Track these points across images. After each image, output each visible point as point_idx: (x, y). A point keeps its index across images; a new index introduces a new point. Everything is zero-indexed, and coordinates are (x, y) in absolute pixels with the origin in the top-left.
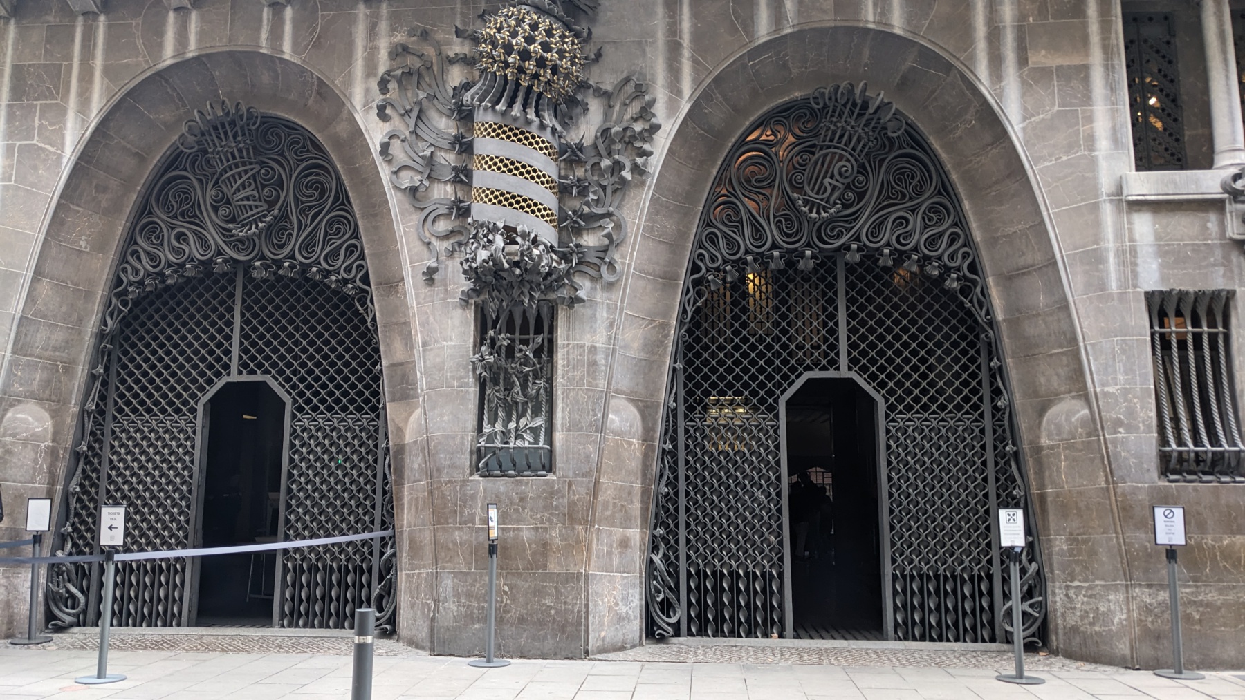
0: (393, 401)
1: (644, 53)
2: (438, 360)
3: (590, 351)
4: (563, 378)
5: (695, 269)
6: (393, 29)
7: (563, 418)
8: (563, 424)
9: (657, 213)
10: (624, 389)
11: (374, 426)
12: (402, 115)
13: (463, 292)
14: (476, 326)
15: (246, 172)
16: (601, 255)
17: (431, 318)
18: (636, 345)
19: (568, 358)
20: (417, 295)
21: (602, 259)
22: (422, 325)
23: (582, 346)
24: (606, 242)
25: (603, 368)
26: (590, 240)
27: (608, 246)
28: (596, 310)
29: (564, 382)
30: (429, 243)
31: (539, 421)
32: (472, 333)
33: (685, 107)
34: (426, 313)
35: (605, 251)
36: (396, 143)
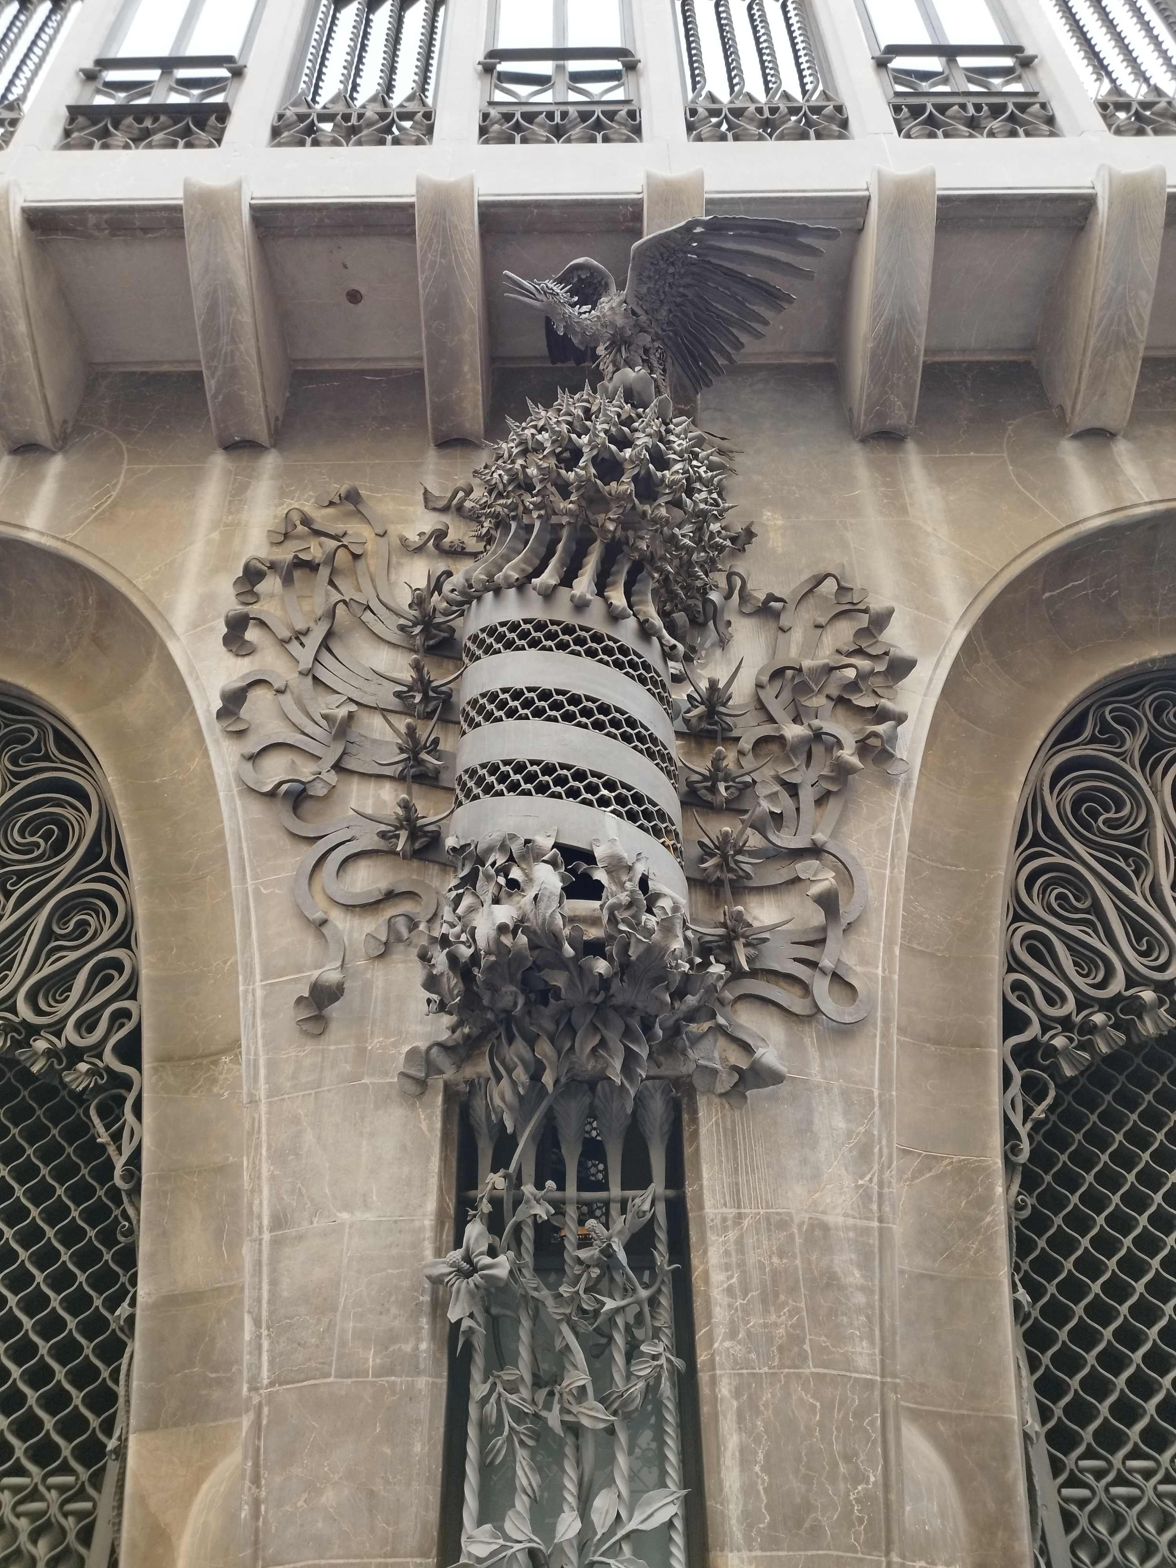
0: (151, 1425)
1: (841, 540)
2: (319, 1273)
3: (810, 1241)
4: (732, 1334)
5: (1014, 1020)
6: (283, 493)
7: (748, 1490)
8: (749, 1518)
11: (80, 1515)
12: (284, 642)
13: (413, 1053)
14: (445, 1159)
16: (807, 953)
17: (309, 1137)
19: (742, 1264)
20: (272, 1065)
21: (813, 964)
22: (279, 1157)
23: (783, 1224)
24: (817, 917)
25: (860, 1299)
26: (772, 914)
27: (824, 929)
28: (810, 1110)
29: (738, 1350)
30: (324, 922)
31: (665, 1506)
32: (433, 1182)
33: (957, 635)
34: (296, 1120)
35: (819, 942)
36: (261, 696)
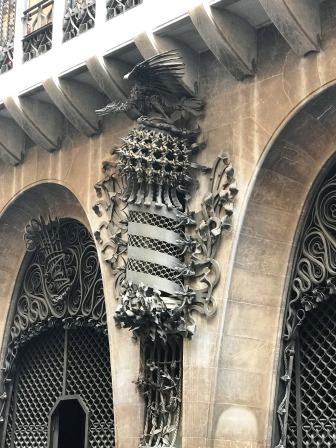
1: (231, 133)
3: (200, 372)
5: (293, 294)
6: (104, 152)
7: (186, 425)
9: (264, 252)
10: (244, 399)
12: (106, 210)
15: (57, 259)
16: (204, 296)
18: (253, 362)
19: (188, 379)
21: (205, 298)
23: (196, 368)
25: (208, 385)
26: (200, 286)
27: (207, 289)
31: (174, 428)
33: (256, 169)
35: (206, 293)
36: (104, 231)
